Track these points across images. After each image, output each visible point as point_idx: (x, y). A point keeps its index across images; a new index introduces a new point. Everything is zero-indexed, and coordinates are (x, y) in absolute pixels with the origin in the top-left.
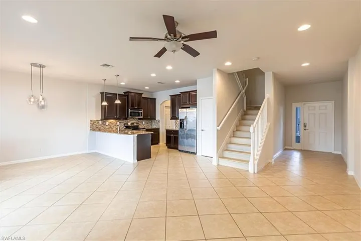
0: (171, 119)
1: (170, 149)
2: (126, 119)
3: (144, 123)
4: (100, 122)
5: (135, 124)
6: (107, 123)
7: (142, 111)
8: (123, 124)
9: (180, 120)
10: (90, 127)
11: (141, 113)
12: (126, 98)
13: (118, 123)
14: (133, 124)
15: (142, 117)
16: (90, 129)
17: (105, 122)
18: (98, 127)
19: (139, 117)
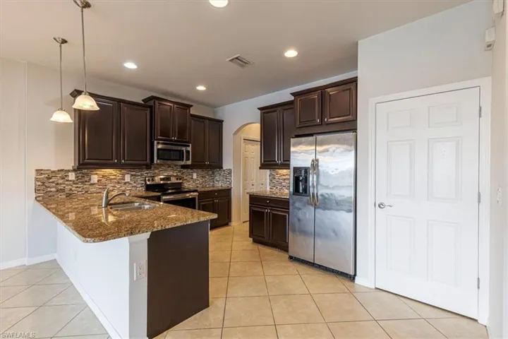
0: (263, 167)
1: (261, 248)
2: (148, 167)
3: (195, 176)
4: (72, 176)
5: (174, 180)
6: (95, 178)
7: (190, 149)
8: (140, 180)
9: (296, 169)
10: (36, 190)
11: (188, 152)
12: (148, 112)
13: (128, 178)
14: (168, 178)
15: (189, 162)
16: (34, 195)
17: (87, 175)
18: (63, 190)
19: (182, 163)
